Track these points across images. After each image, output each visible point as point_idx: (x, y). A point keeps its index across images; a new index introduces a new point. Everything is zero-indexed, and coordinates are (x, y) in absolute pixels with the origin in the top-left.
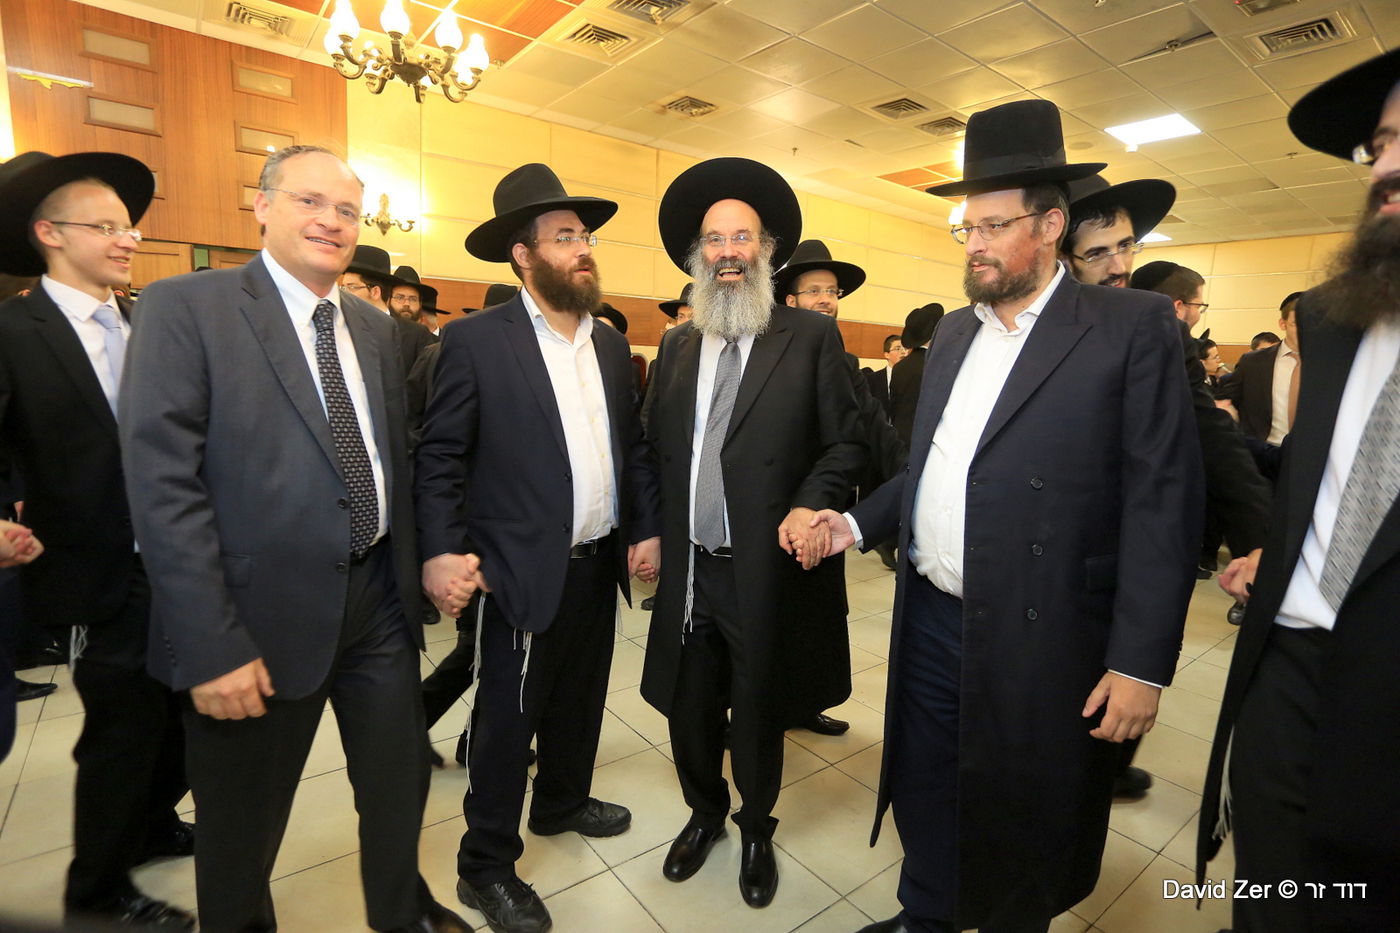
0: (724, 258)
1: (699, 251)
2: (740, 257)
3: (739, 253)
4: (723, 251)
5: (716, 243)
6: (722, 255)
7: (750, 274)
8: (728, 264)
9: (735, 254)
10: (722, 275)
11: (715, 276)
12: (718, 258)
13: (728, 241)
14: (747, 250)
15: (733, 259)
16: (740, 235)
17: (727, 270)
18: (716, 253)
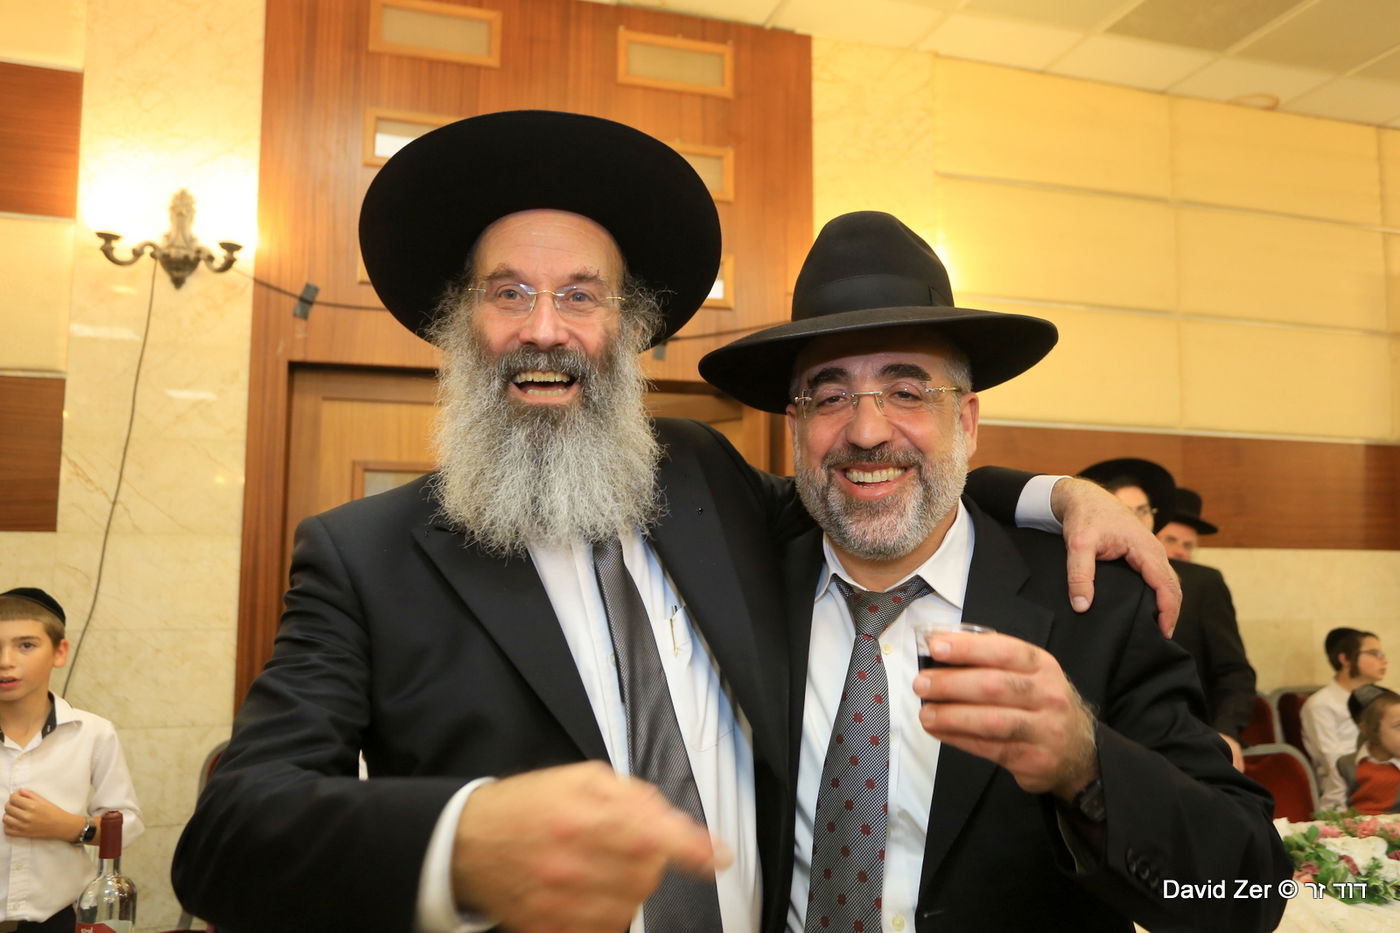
0: (531, 346)
1: (462, 312)
2: (571, 345)
3: (572, 335)
4: (532, 327)
5: (510, 303)
6: (526, 336)
7: (597, 387)
8: (543, 361)
9: (562, 336)
10: (523, 386)
11: (505, 387)
12: (516, 344)
13: (546, 302)
14: (594, 326)
15: (556, 349)
16: (576, 291)
17: (538, 377)
18: (511, 328)
